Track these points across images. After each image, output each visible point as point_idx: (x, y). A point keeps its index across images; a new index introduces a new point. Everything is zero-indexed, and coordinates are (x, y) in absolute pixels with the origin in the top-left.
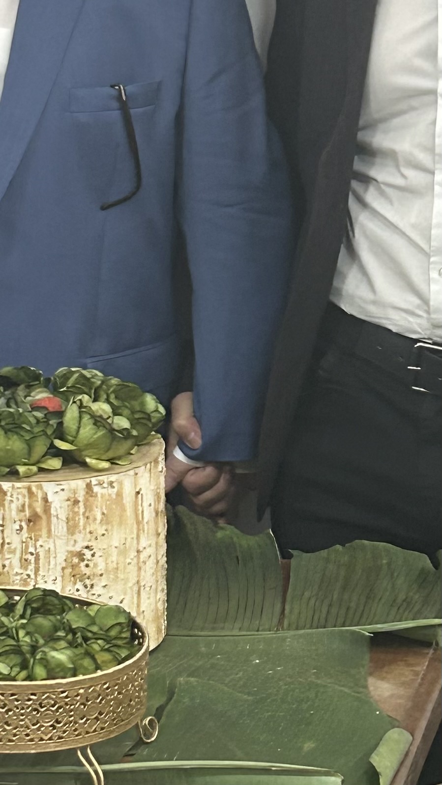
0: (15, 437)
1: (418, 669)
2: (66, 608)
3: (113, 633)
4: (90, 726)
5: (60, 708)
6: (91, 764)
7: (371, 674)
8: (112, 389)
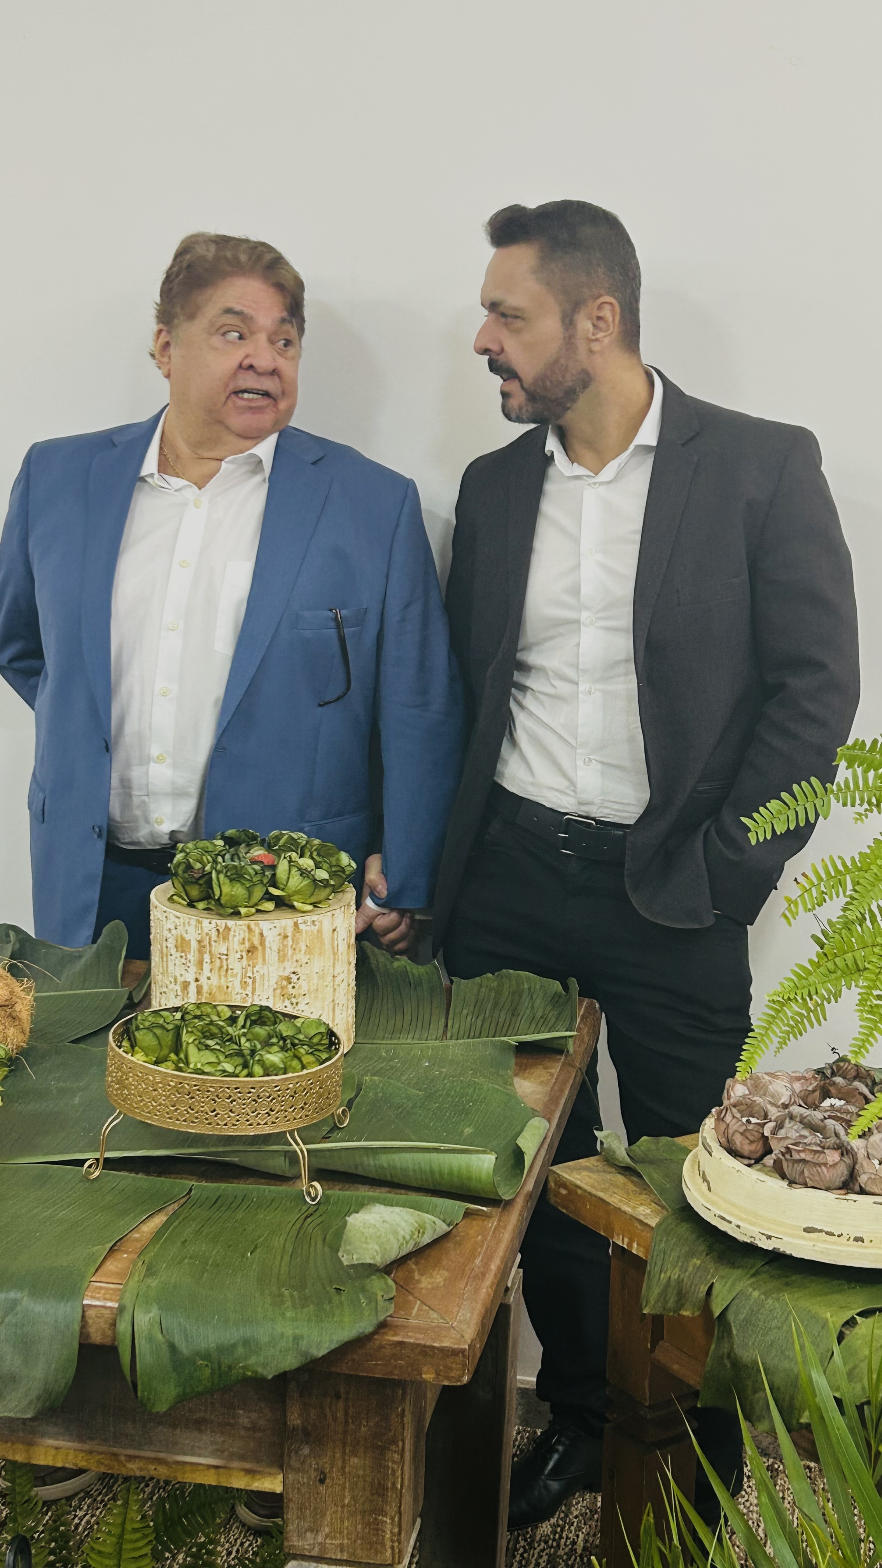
0: (238, 885)
1: (553, 1071)
2: (278, 1021)
3: (315, 1040)
4: (297, 1114)
5: (274, 1099)
6: (298, 1144)
7: (516, 1075)
8: (314, 848)
